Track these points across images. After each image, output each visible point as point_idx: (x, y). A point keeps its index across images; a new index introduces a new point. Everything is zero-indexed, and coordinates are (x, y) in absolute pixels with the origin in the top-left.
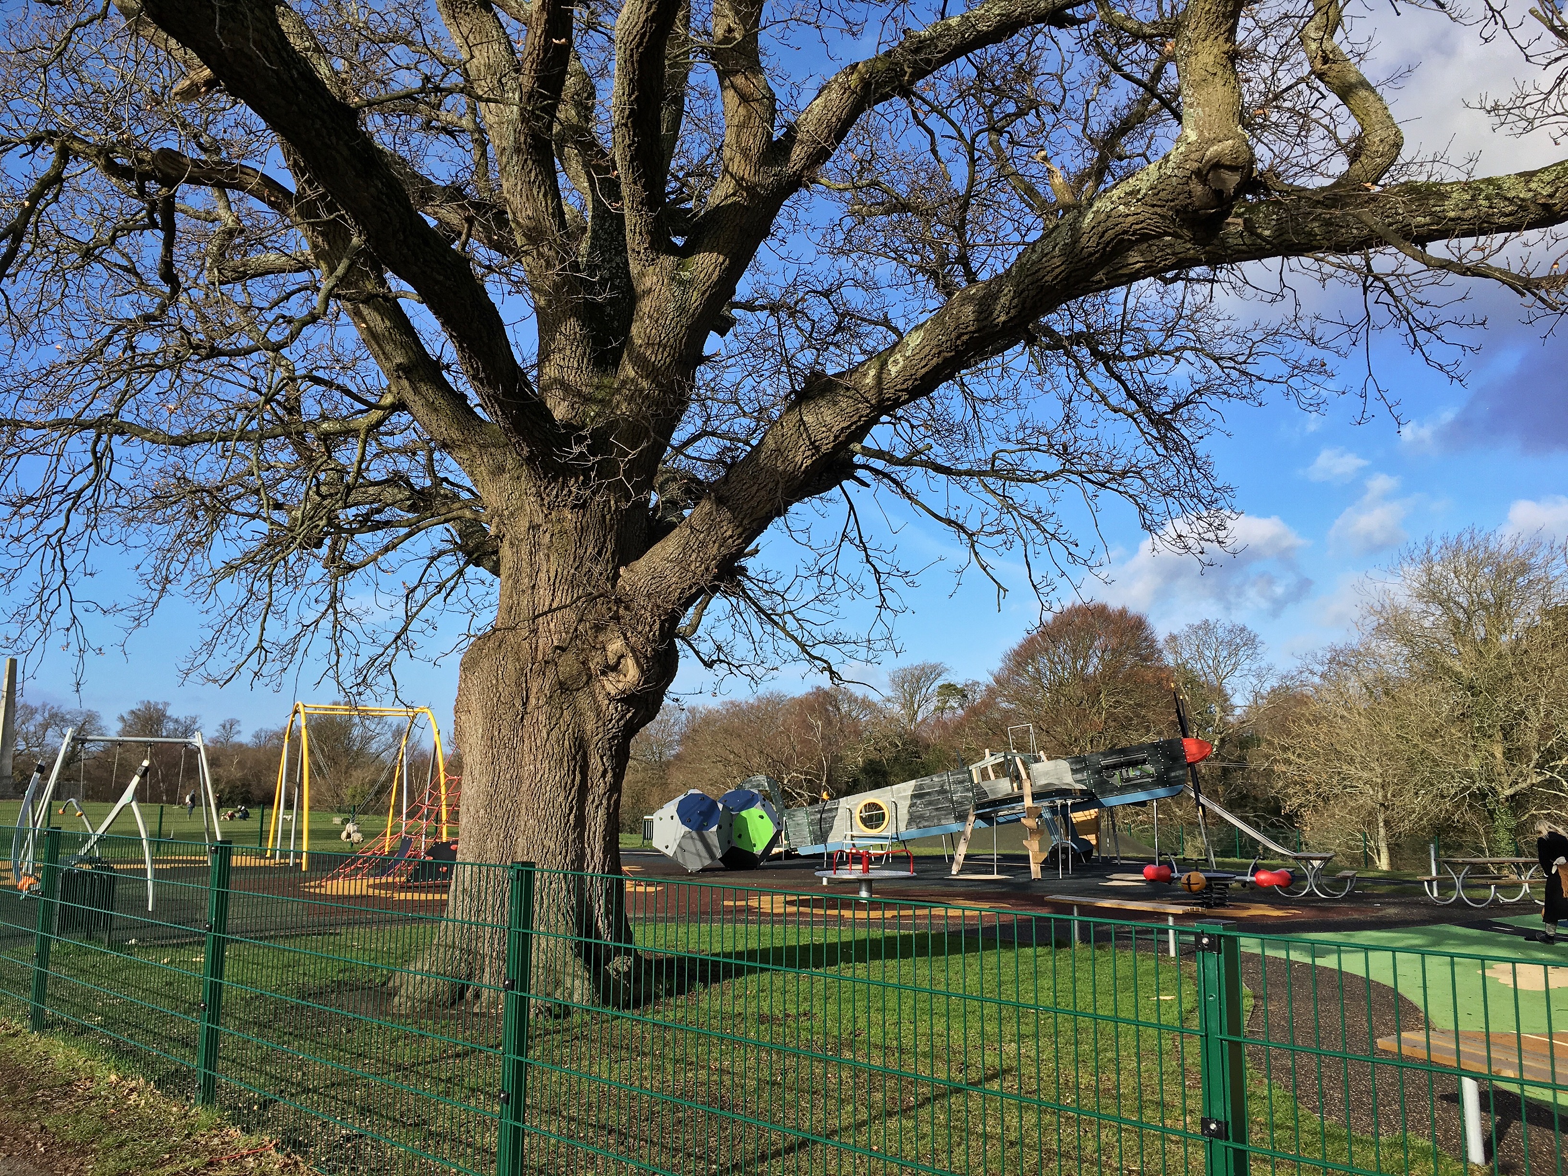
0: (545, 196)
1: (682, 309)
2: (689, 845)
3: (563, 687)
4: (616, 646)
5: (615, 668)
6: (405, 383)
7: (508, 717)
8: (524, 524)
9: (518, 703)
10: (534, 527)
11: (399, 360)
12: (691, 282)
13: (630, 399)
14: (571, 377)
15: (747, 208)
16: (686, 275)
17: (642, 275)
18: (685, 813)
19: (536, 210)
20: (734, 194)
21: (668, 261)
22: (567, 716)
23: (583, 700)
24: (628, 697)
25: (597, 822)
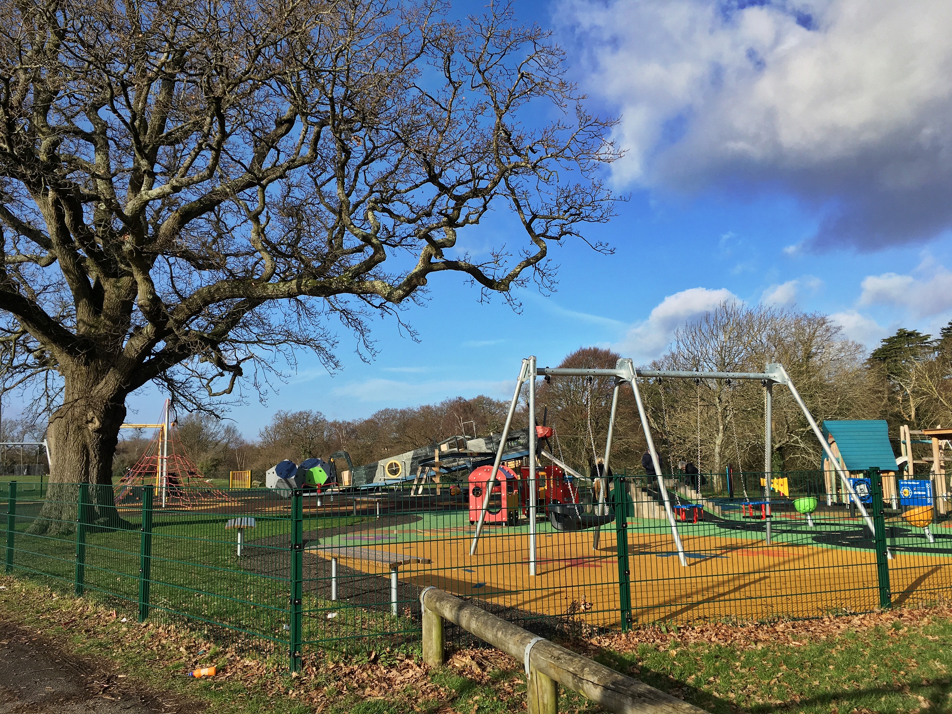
1: (118, 297)
2: (281, 485)
3: (79, 428)
4: (90, 414)
5: (91, 421)
6: (25, 324)
7: (62, 439)
8: (70, 371)
9: (65, 434)
10: (73, 372)
12: (121, 287)
13: (104, 328)
14: (85, 319)
16: (119, 284)
17: (104, 285)
18: (280, 471)
21: (112, 280)
22: (80, 438)
23: (86, 433)
24: (98, 431)
25: (94, 473)
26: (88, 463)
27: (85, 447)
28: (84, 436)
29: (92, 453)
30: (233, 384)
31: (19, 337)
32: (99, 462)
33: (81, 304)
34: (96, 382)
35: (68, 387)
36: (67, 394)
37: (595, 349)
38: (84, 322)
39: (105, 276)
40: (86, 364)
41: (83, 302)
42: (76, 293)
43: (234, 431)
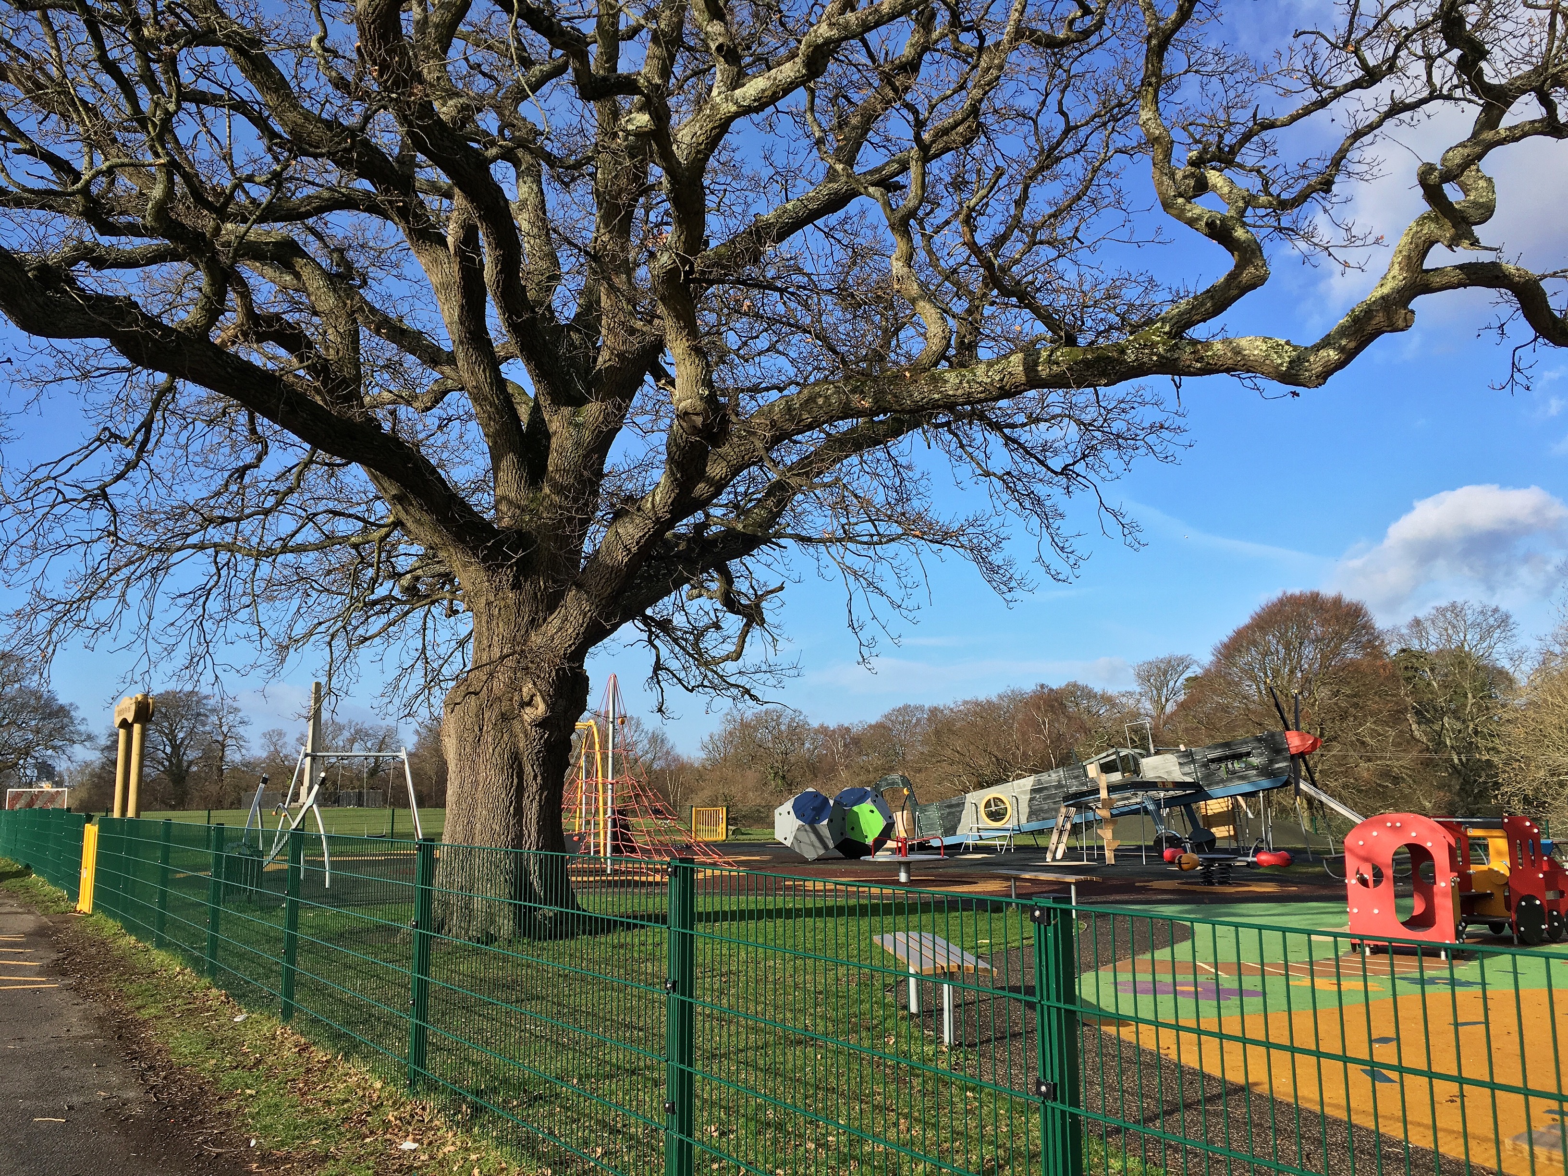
0: (484, 371)
1: (578, 444)
2: (803, 837)
3: (504, 717)
4: (528, 688)
5: (529, 703)
6: (399, 507)
7: (470, 739)
8: (483, 600)
9: (477, 729)
10: (489, 604)
11: (394, 492)
12: (583, 424)
14: (513, 495)
15: (620, 369)
16: (579, 419)
17: (550, 421)
18: (799, 811)
19: (477, 382)
20: (610, 360)
21: (566, 411)
22: (506, 737)
23: (517, 726)
24: (542, 724)
25: (532, 811)
26: (520, 790)
27: (516, 760)
28: (513, 735)
29: (528, 769)
30: (744, 641)
31: (388, 535)
32: (542, 788)
33: (504, 464)
34: (534, 624)
35: (480, 634)
36: (479, 649)
37: (1312, 594)
38: (510, 502)
39: (553, 402)
40: (516, 586)
41: (508, 461)
42: (495, 443)
43: (662, 741)
